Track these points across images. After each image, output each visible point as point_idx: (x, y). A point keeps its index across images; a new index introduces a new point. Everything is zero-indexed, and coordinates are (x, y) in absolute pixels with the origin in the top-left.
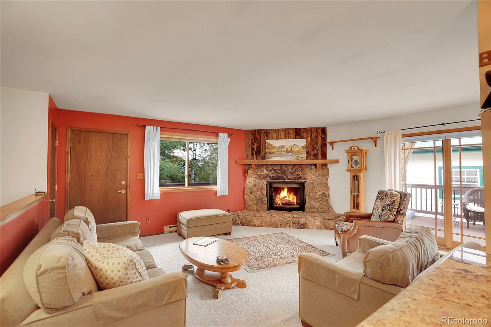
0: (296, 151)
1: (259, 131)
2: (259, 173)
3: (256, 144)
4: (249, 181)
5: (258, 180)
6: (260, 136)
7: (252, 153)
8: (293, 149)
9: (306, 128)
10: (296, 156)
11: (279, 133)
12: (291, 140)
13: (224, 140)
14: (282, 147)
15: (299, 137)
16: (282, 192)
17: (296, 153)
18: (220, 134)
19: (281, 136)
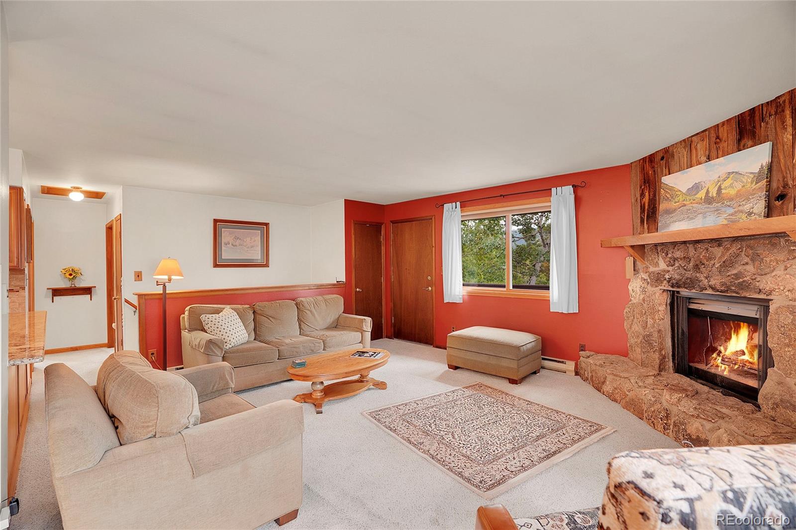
0: (733, 192)
1: (652, 158)
2: (652, 269)
3: (647, 194)
5: (649, 287)
6: (654, 171)
7: (641, 217)
8: (726, 188)
10: (731, 211)
11: (693, 146)
14: (696, 188)
15: (750, 143)
16: (734, 336)
17: (732, 200)
19: (697, 156)
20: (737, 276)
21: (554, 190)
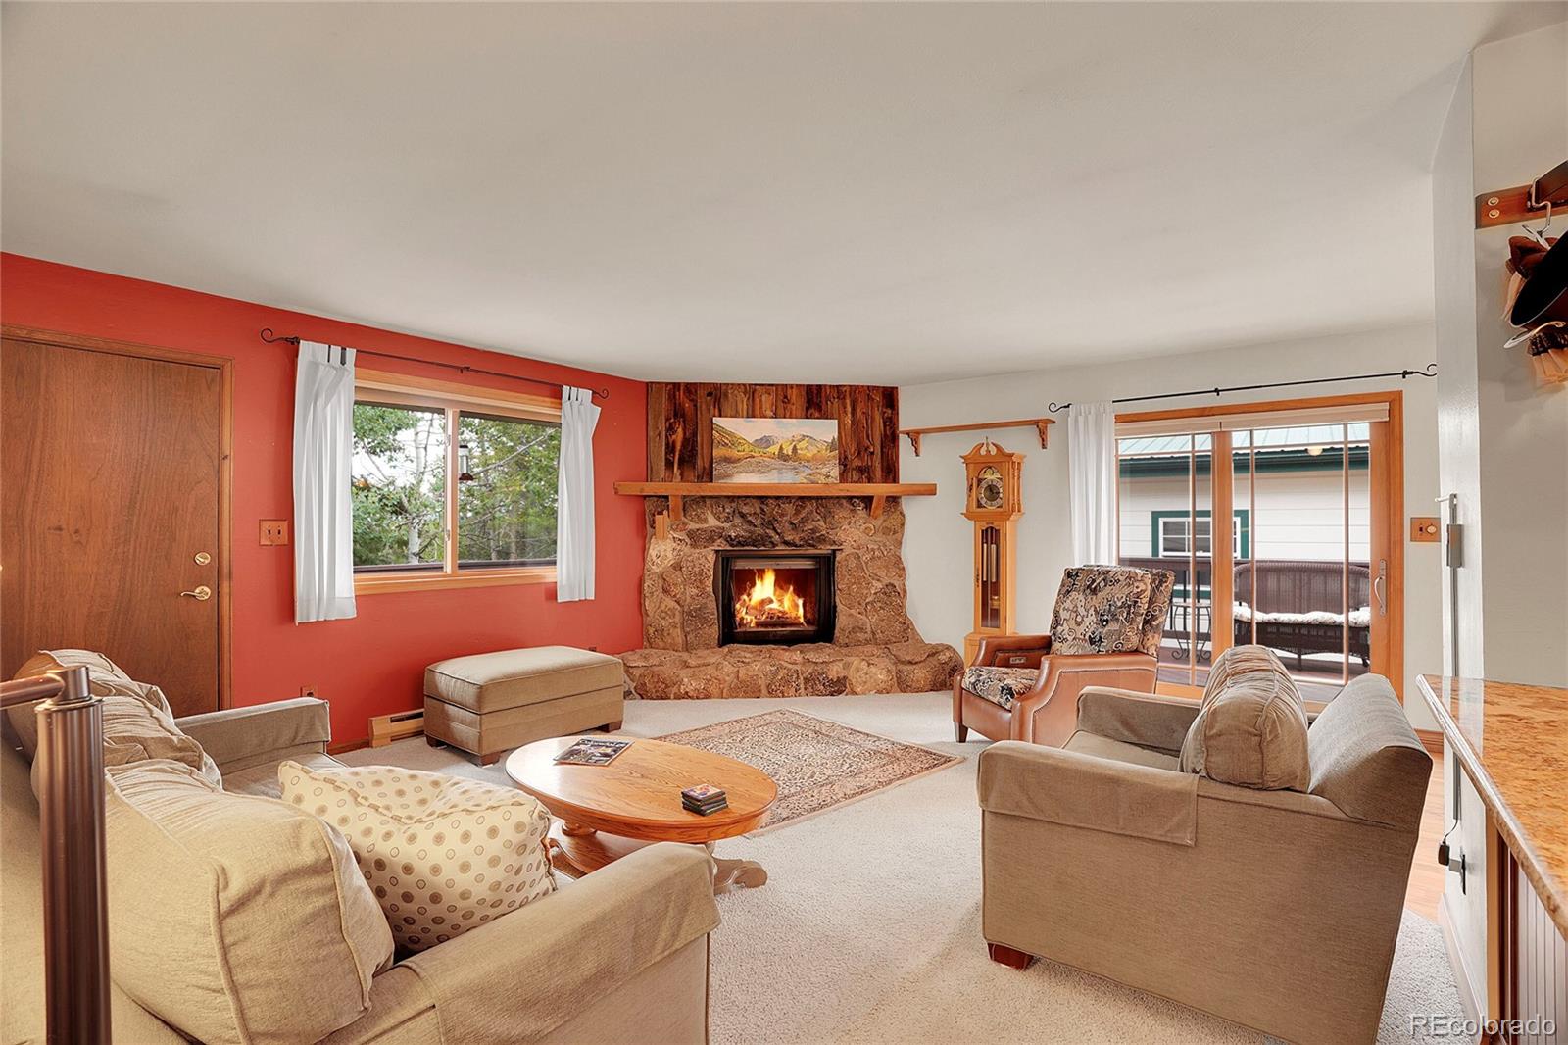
0: (810, 455)
1: (691, 389)
2: (692, 526)
3: (680, 431)
4: (659, 551)
5: (687, 549)
6: (695, 405)
7: (667, 459)
8: (801, 449)
9: (837, 386)
10: (810, 472)
11: (756, 395)
12: (794, 420)
13: (580, 413)
14: (766, 442)
15: (817, 414)
17: (809, 461)
18: (566, 389)
20: (814, 531)
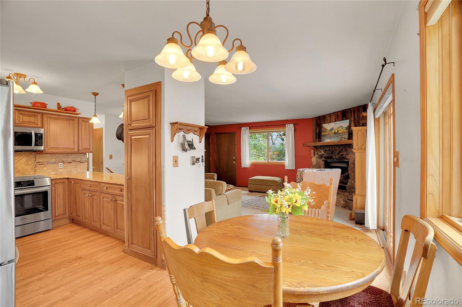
0: (341, 132)
1: (319, 117)
2: (319, 154)
3: (318, 129)
4: (313, 160)
5: (318, 159)
6: (320, 122)
7: (316, 136)
8: (339, 130)
9: (349, 109)
10: (341, 137)
11: (331, 116)
12: (339, 122)
14: (332, 129)
15: (345, 119)
17: (341, 134)
19: (332, 120)
20: (342, 155)
21: (287, 125)
